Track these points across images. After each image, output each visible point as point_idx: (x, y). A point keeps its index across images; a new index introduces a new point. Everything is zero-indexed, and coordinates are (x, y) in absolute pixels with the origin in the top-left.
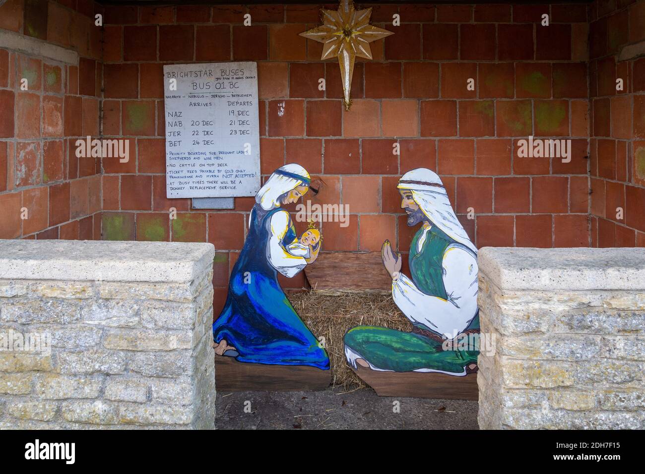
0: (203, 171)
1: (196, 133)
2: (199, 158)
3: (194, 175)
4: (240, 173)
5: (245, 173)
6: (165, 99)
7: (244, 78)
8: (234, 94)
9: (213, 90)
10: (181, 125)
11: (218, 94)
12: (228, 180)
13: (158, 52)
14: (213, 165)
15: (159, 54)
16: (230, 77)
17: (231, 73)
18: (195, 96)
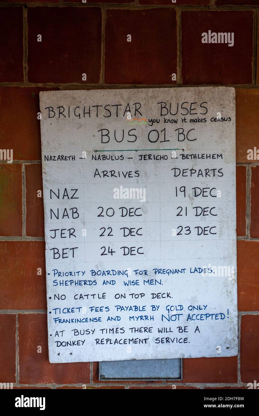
0: (122, 308)
1: (108, 232)
2: (113, 282)
3: (104, 315)
4: (196, 312)
5: (208, 311)
6: (44, 163)
7: (208, 120)
8: (185, 153)
9: (142, 144)
10: (75, 215)
11: (153, 153)
12: (174, 325)
13: (25, 65)
14: (142, 295)
15: (28, 68)
16: (180, 117)
17: (181, 111)
18: (105, 157)
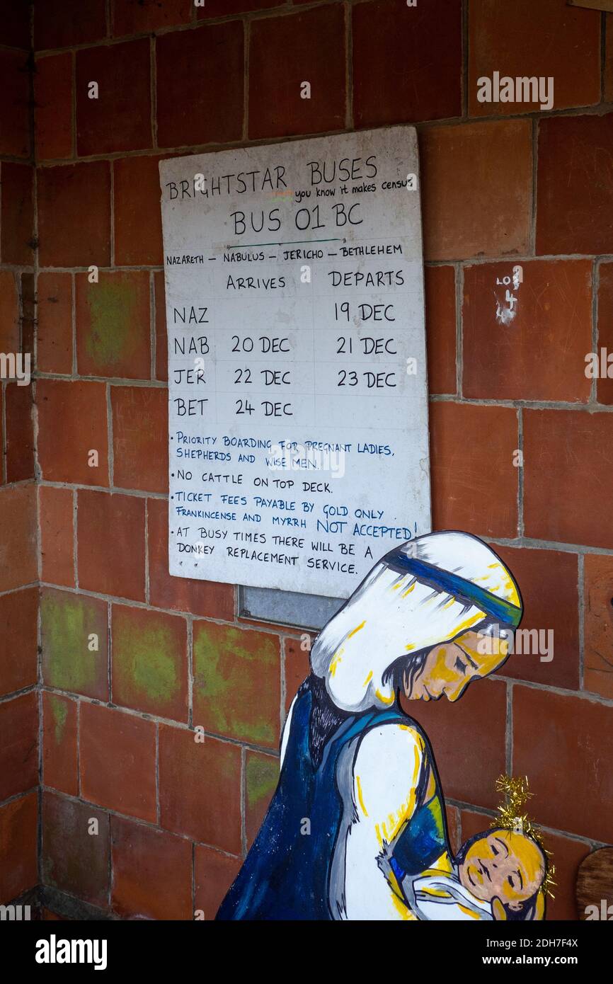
0: (263, 502)
1: (245, 375)
2: (251, 459)
3: (239, 510)
4: (366, 521)
5: (386, 522)
6: (167, 267)
7: (379, 187)
8: (348, 246)
9: (287, 233)
10: (205, 349)
11: (303, 247)
12: (334, 540)
13: (154, 122)
14: (291, 483)
15: (157, 126)
16: (337, 185)
17: (340, 175)
18: (240, 257)
